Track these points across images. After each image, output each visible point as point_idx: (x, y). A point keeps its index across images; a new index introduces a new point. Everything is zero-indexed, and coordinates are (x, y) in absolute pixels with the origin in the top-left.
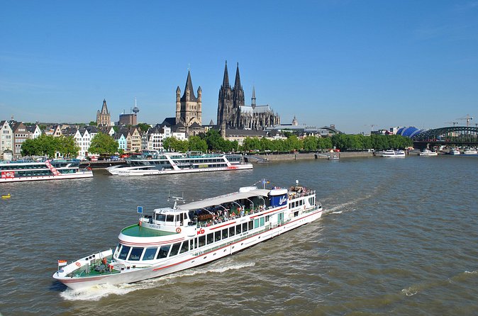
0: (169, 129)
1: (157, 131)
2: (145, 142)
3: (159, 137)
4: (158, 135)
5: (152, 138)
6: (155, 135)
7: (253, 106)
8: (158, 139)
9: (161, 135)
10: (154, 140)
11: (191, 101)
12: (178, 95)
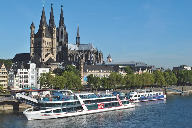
0: (34, 65)
1: (22, 66)
2: (11, 78)
3: (25, 73)
4: (24, 71)
5: (18, 75)
6: (21, 71)
7: (78, 44)
8: (24, 75)
9: (26, 71)
10: (20, 76)
11: (46, 37)
12: (32, 32)
